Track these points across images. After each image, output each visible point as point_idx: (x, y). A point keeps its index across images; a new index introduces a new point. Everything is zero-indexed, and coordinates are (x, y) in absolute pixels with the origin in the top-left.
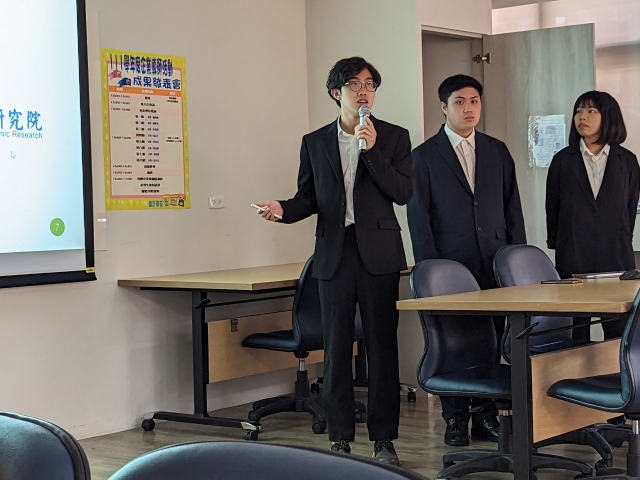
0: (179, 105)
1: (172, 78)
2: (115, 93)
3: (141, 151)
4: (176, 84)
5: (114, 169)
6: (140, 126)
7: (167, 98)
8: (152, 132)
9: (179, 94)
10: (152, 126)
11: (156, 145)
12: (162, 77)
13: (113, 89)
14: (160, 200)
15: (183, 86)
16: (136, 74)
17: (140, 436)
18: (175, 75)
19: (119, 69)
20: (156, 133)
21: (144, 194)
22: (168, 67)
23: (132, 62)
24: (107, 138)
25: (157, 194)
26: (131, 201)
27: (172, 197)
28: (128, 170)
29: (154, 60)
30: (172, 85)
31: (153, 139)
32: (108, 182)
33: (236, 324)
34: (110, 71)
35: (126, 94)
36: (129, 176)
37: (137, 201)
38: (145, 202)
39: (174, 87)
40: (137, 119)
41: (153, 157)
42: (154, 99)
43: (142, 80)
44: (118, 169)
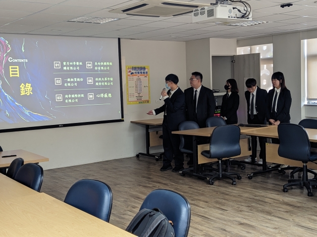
0: (147, 78)
12: (143, 71)
13: (129, 75)
17: (136, 158)
18: (146, 70)
23: (134, 68)
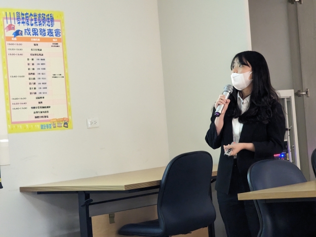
1: (54, 28)
2: (11, 42)
3: (33, 86)
4: (58, 32)
5: (13, 101)
6: (31, 67)
7: (51, 44)
8: (41, 71)
9: (60, 40)
10: (41, 67)
11: (44, 81)
14: (49, 123)
15: (63, 34)
16: (26, 27)
19: (13, 23)
20: (43, 71)
21: (37, 119)
22: (51, 19)
24: (6, 77)
25: (47, 118)
26: (27, 125)
27: (59, 121)
28: (23, 101)
29: (40, 15)
30: (54, 34)
31: (41, 76)
32: (9, 111)
33: (113, 217)
34: (6, 25)
35: (19, 43)
36: (24, 106)
37: (32, 125)
38: (38, 126)
39: (56, 35)
40: (29, 62)
41: (42, 91)
42: (41, 45)
43: (31, 31)
44: (16, 101)
